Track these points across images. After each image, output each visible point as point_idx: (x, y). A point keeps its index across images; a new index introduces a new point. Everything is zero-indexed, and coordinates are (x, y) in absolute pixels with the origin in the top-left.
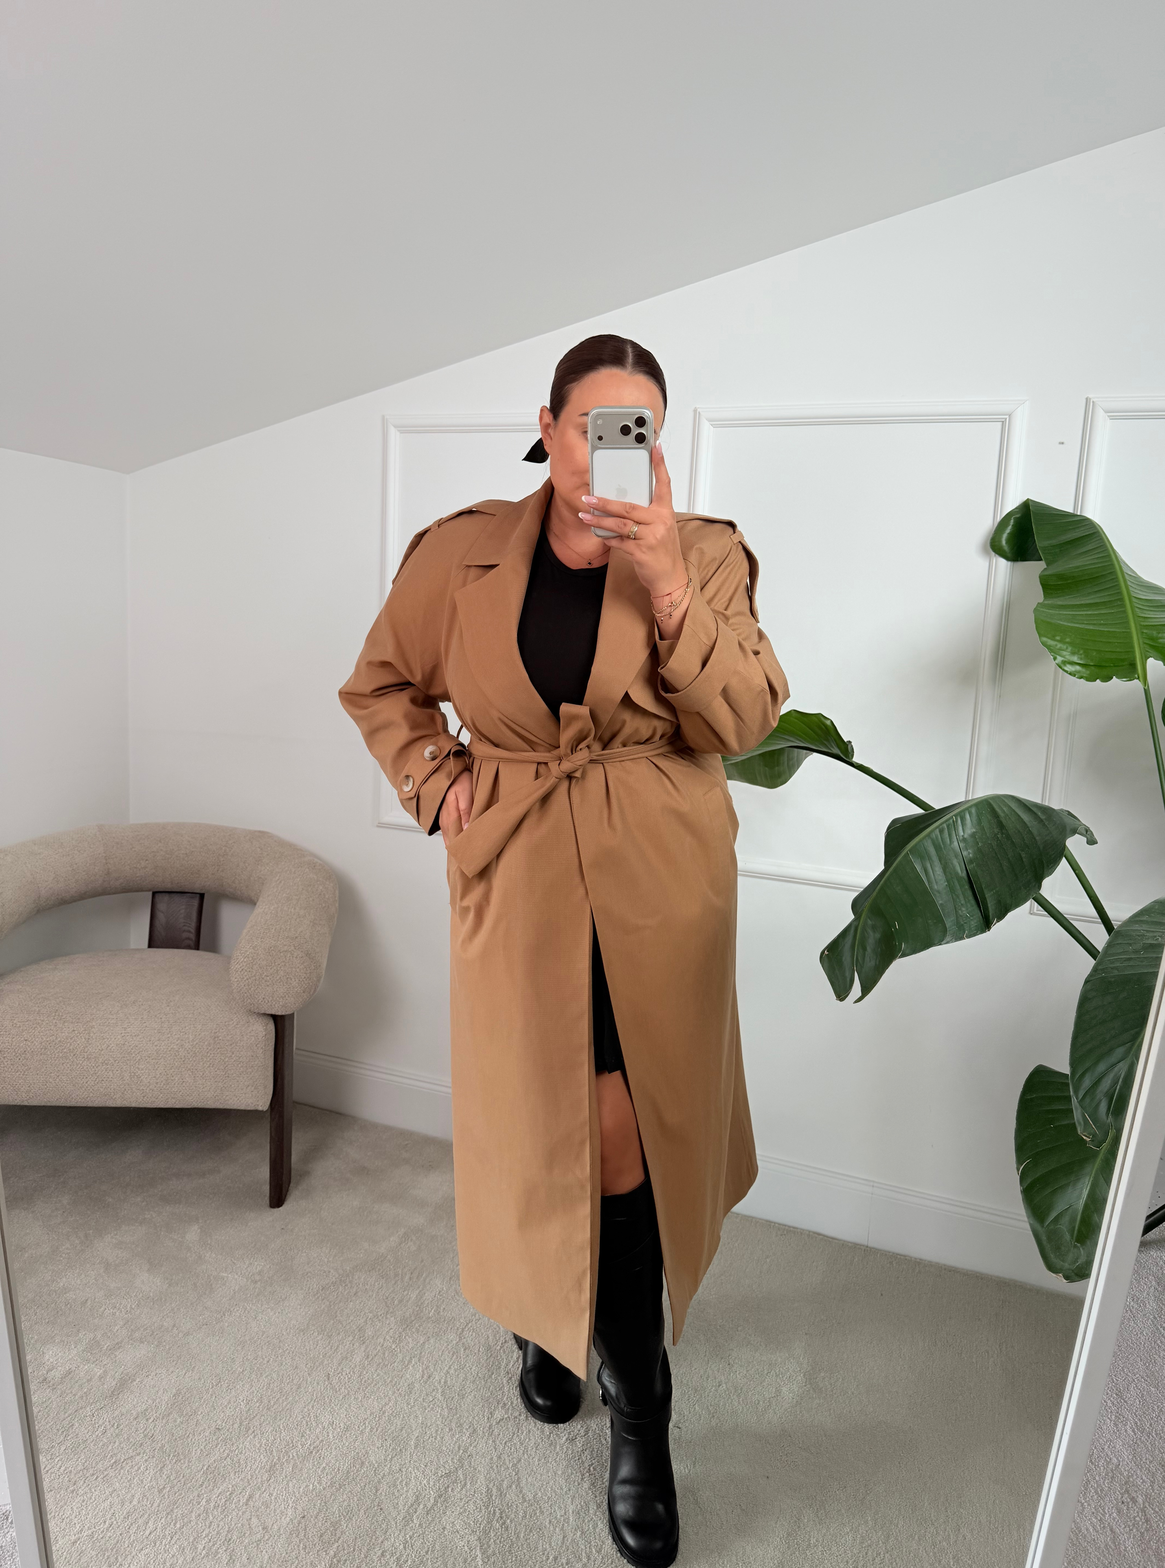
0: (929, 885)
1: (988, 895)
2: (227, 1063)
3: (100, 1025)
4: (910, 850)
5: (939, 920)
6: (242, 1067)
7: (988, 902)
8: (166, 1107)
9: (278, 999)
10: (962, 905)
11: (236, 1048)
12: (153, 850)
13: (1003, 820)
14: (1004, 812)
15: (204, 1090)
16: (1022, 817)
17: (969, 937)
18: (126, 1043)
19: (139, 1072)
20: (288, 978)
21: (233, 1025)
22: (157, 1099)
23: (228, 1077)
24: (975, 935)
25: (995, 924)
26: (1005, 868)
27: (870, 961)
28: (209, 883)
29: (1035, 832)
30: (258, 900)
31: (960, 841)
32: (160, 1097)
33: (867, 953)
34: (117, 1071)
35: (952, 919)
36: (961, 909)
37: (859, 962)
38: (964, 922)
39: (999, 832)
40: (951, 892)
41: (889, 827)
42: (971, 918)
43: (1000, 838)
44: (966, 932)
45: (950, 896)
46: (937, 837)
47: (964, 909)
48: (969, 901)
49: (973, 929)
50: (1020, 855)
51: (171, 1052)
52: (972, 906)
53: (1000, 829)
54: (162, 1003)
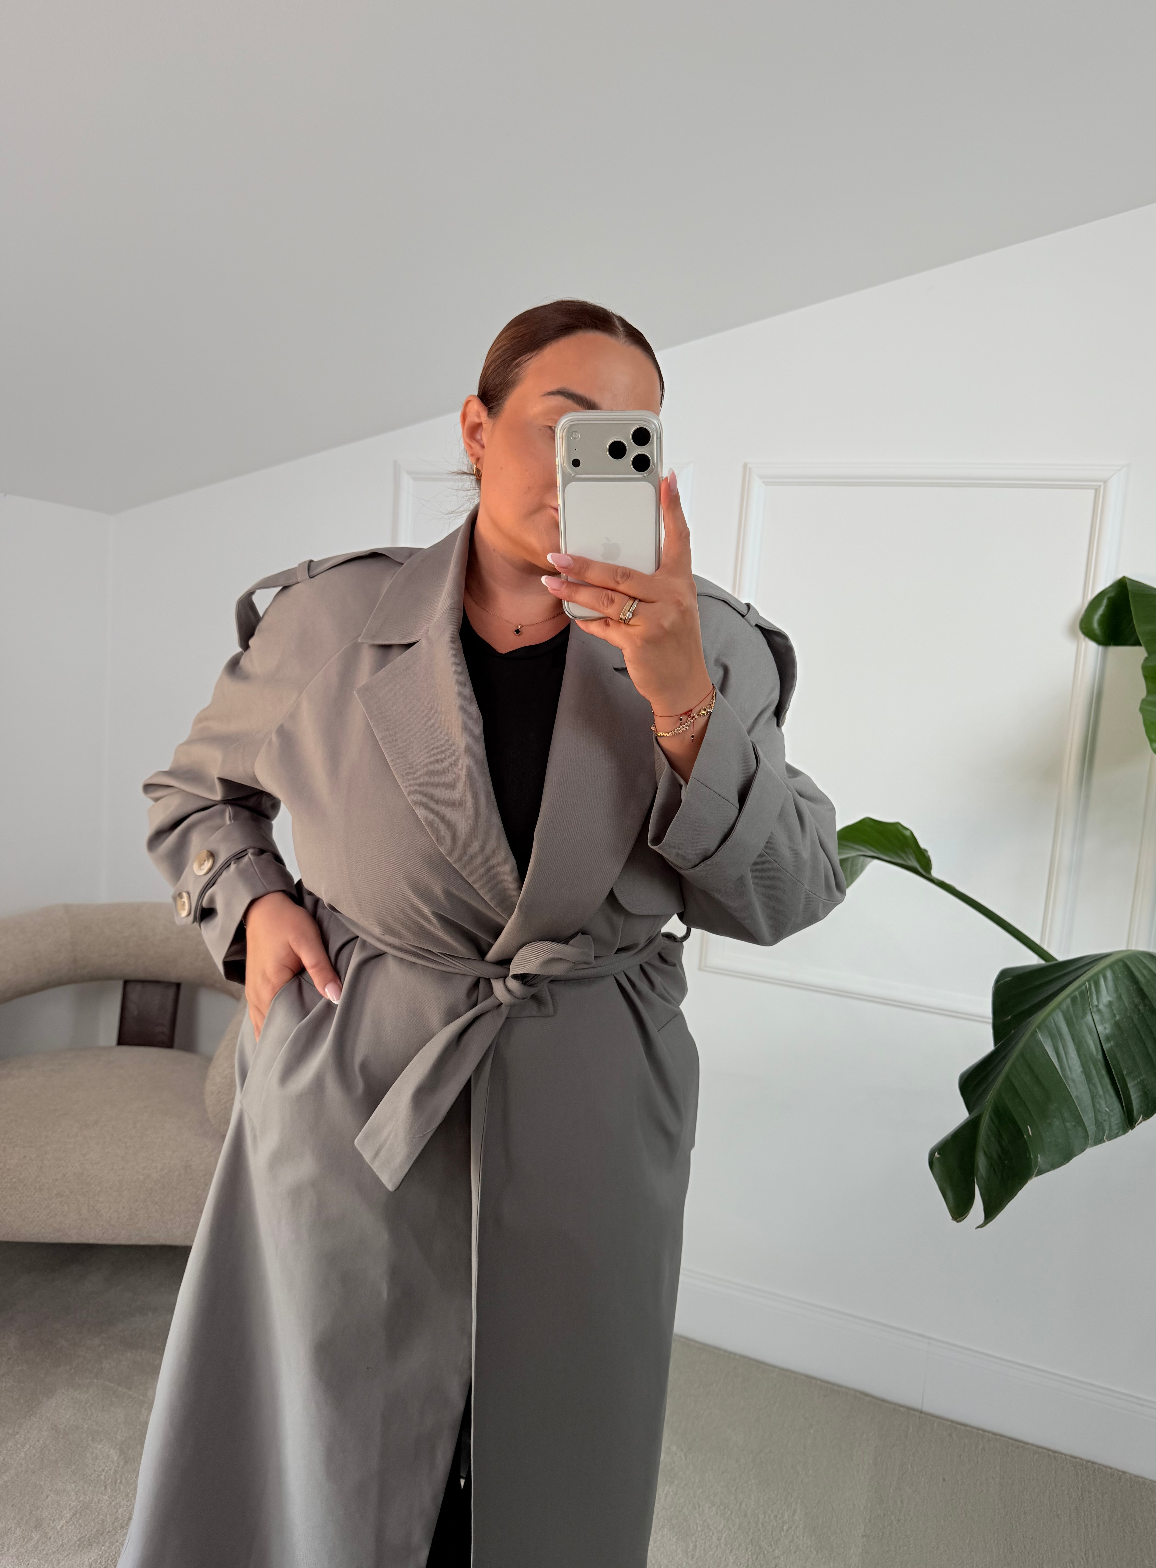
0: (1062, 1072)
1: (1131, 1085)
3: (55, 1151)
4: (1038, 1027)
5: (1080, 1122)
7: (1131, 1095)
10: (1100, 1096)
12: (125, 935)
13: (1145, 989)
14: (1144, 976)
17: (1110, 1139)
18: (85, 1172)
19: (99, 1205)
22: (118, 1235)
24: (1117, 1136)
25: (1141, 1122)
26: (1150, 1050)
28: (186, 974)
31: (1094, 1013)
32: (122, 1234)
34: (73, 1203)
35: (1090, 1117)
36: (1099, 1103)
37: (981, 1173)
38: (1102, 1121)
39: (1139, 1003)
40: (1087, 1081)
41: (998, 981)
42: (1112, 1114)
43: (1142, 1011)
44: (1107, 1132)
45: (1087, 1086)
46: (1068, 1008)
47: (1102, 1102)
48: (1108, 1091)
49: (1114, 1128)
51: (136, 1183)
52: (1111, 1097)
53: (1140, 1000)
54: (128, 1123)
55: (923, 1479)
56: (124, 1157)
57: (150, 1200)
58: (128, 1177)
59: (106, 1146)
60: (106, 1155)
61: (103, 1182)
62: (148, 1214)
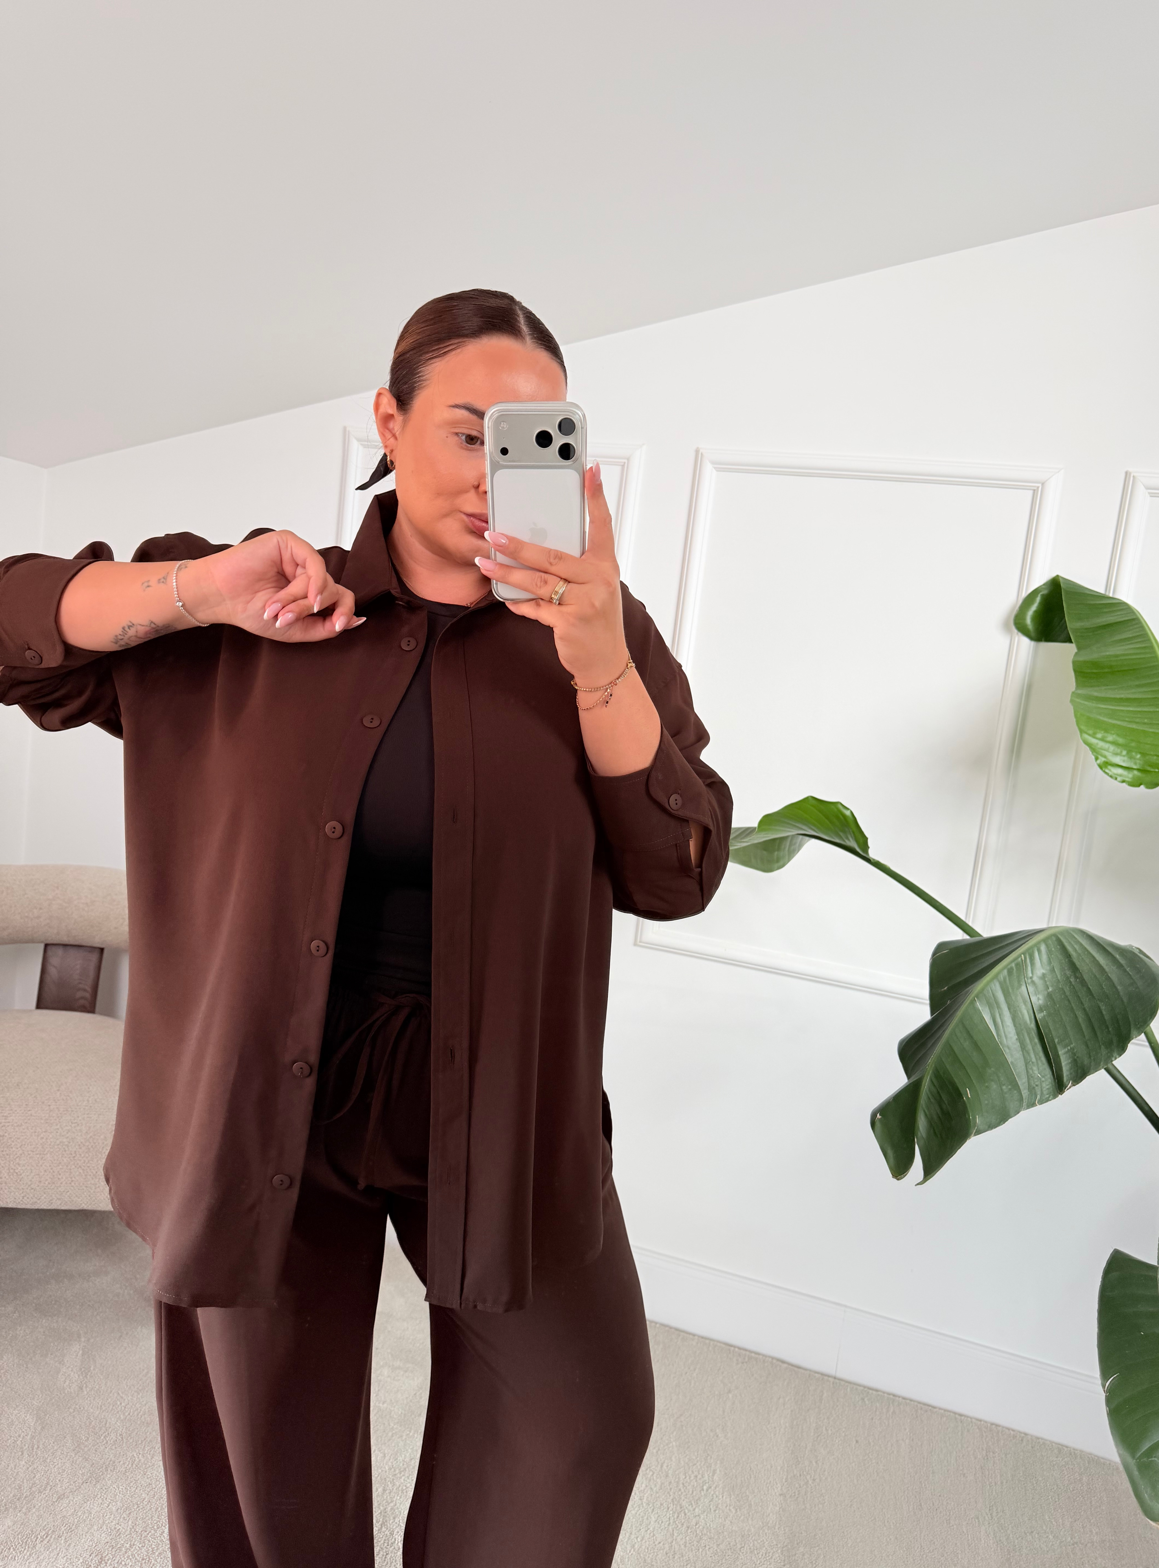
0: (998, 1039)
1: (1062, 1052)
4: (977, 996)
5: (1015, 1086)
7: (1062, 1062)
8: (49, 1208)
10: (1033, 1063)
12: (48, 898)
13: (1078, 963)
14: (1075, 950)
16: (1097, 959)
17: (1042, 1103)
18: (6, 1134)
19: (20, 1168)
24: (1047, 1100)
25: (1070, 1087)
26: (1080, 1020)
28: (110, 938)
29: (1114, 978)
31: (1028, 984)
32: (43, 1198)
35: (1025, 1082)
36: (1032, 1069)
37: (921, 1134)
38: (1036, 1086)
39: (1071, 976)
40: (1021, 1047)
41: (935, 953)
42: (1043, 1079)
43: (1073, 983)
44: (1038, 1097)
45: (1021, 1052)
46: (1005, 979)
47: (1035, 1068)
48: (1040, 1058)
49: (1045, 1093)
50: (1099, 1007)
51: (59, 1146)
52: (1044, 1064)
53: (1072, 973)
54: (52, 1086)
55: (837, 1441)
56: (47, 1120)
57: (74, 1164)
58: (51, 1140)
59: (29, 1109)
60: (28, 1118)
61: (25, 1145)
62: (71, 1178)
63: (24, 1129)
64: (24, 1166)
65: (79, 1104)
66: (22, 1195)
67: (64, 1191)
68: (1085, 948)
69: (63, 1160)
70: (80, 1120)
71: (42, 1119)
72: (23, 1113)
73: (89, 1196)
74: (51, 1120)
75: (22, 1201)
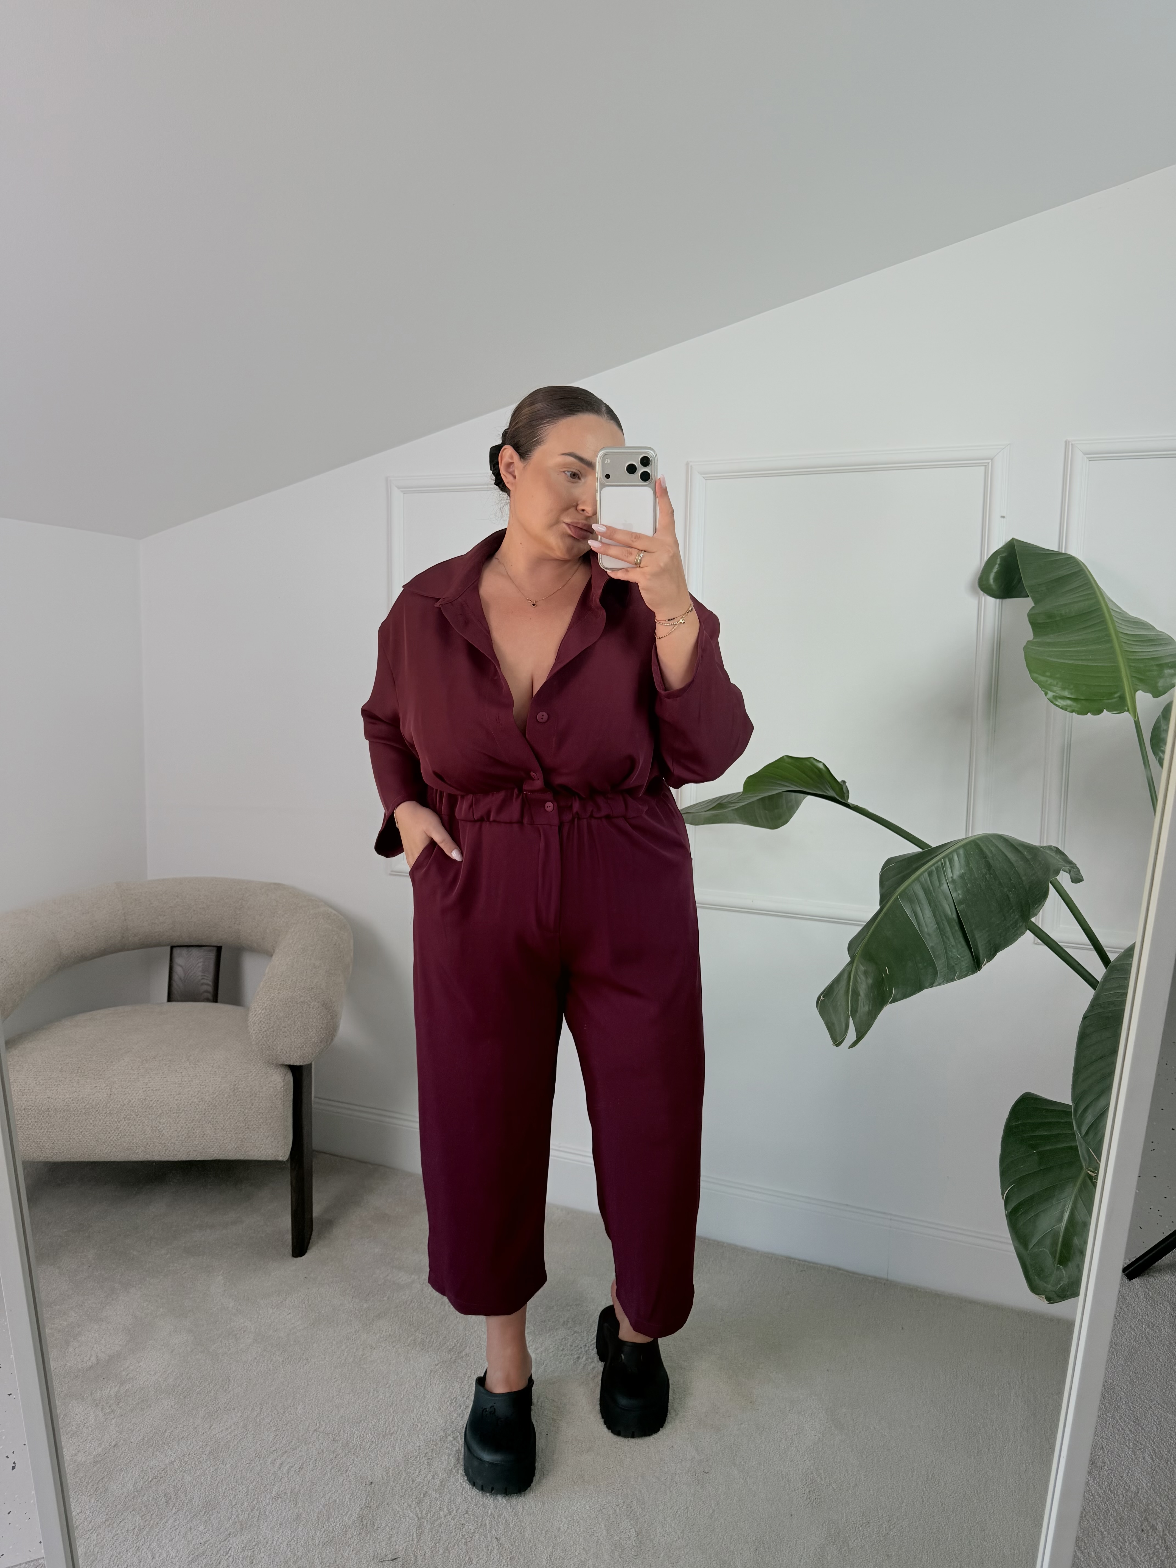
0: (920, 928)
1: (977, 935)
2: (247, 1115)
3: (121, 1081)
4: (900, 895)
5: (932, 964)
6: (261, 1118)
7: (978, 943)
8: (188, 1159)
9: (296, 1049)
10: (952, 946)
11: (255, 1100)
12: (170, 906)
13: (991, 862)
14: (992, 852)
15: (225, 1142)
16: (1009, 857)
17: (960, 978)
18: (147, 1098)
19: (160, 1126)
20: (305, 1028)
21: (252, 1077)
22: (179, 1151)
23: (248, 1128)
24: (966, 976)
25: (985, 964)
26: (993, 908)
27: (864, 1006)
28: (226, 936)
29: (1019, 870)
30: (274, 952)
31: (949, 882)
32: (181, 1150)
33: (860, 998)
34: (139, 1125)
35: (943, 961)
36: (951, 951)
38: (954, 964)
39: (986, 873)
40: (942, 935)
41: (883, 868)
42: (962, 959)
43: (988, 879)
44: (958, 973)
45: (941, 938)
46: (925, 878)
47: (954, 951)
48: (960, 942)
49: (964, 970)
50: (1008, 895)
51: (192, 1105)
52: (963, 947)
53: (987, 870)
54: (182, 1057)
56: (180, 1084)
57: (205, 1120)
58: (185, 1101)
59: (164, 1076)
60: (165, 1083)
61: (163, 1105)
62: (203, 1132)
63: (162, 1093)
64: (164, 1123)
65: (206, 1070)
66: (164, 1149)
67: (198, 1144)
68: (1000, 849)
69: (196, 1117)
70: (207, 1083)
71: (176, 1084)
72: (160, 1080)
73: (220, 1147)
74: (183, 1084)
75: (165, 1153)
